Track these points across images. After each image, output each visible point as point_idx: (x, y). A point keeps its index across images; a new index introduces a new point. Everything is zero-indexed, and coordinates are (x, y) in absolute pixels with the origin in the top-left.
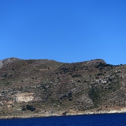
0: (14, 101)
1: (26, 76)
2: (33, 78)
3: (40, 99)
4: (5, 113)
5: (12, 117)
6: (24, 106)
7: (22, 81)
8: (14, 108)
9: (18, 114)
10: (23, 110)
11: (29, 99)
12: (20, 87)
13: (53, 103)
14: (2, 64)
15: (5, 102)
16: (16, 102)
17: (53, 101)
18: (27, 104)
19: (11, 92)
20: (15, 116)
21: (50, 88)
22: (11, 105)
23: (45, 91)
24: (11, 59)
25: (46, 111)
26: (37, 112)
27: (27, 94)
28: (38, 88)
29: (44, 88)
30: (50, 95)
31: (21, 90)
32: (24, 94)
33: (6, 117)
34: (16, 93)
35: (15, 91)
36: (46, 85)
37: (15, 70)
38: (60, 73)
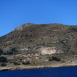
0: (39, 54)
1: (44, 35)
2: (50, 36)
3: (62, 52)
4: (36, 63)
5: (43, 66)
6: (50, 58)
7: (42, 39)
8: (42, 60)
9: (47, 64)
10: (50, 60)
11: (52, 52)
12: (42, 43)
13: (74, 55)
14: (22, 28)
15: (32, 54)
16: (41, 55)
17: (73, 53)
18: (52, 56)
19: (36, 47)
20: (46, 66)
21: (67, 43)
22: (38, 57)
23: (64, 45)
24: (28, 24)
25: (71, 61)
26: (63, 62)
27: (50, 48)
28: (58, 43)
29: (63, 43)
30: (69, 48)
31: (44, 45)
32: (47, 48)
33: (38, 67)
34: (40, 48)
35: (39, 46)
36: (63, 40)
37: (33, 31)
38: (71, 32)
